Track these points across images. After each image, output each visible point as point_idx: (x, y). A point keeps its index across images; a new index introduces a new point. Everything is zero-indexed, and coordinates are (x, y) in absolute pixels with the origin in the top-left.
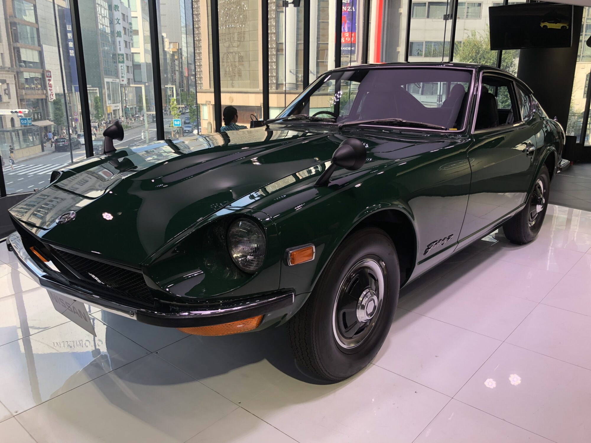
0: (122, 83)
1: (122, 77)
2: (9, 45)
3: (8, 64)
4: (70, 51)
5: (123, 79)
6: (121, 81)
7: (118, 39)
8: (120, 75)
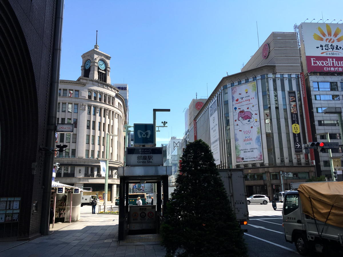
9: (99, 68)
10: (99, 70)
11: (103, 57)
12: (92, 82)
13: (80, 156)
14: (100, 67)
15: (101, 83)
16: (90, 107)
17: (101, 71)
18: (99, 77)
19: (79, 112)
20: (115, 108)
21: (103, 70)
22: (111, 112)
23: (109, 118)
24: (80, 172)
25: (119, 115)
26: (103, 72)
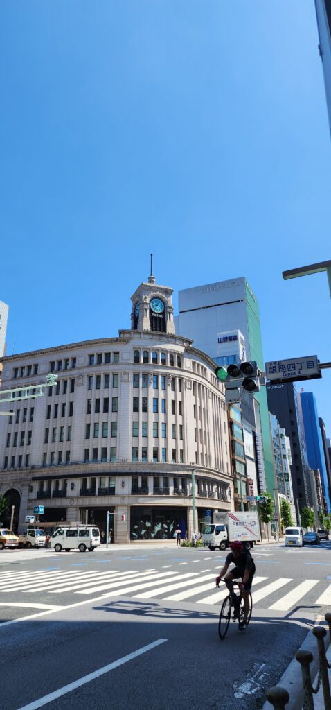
2: (230, 457)
7: (283, 460)
9: (151, 312)
10: (153, 314)
11: (158, 293)
12: (137, 336)
13: (121, 458)
14: (153, 309)
15: (154, 334)
16: (136, 375)
17: (155, 315)
18: (152, 326)
19: (119, 386)
20: (185, 371)
21: (160, 314)
22: (177, 379)
23: (173, 389)
24: (123, 487)
25: (195, 383)
26: (160, 316)
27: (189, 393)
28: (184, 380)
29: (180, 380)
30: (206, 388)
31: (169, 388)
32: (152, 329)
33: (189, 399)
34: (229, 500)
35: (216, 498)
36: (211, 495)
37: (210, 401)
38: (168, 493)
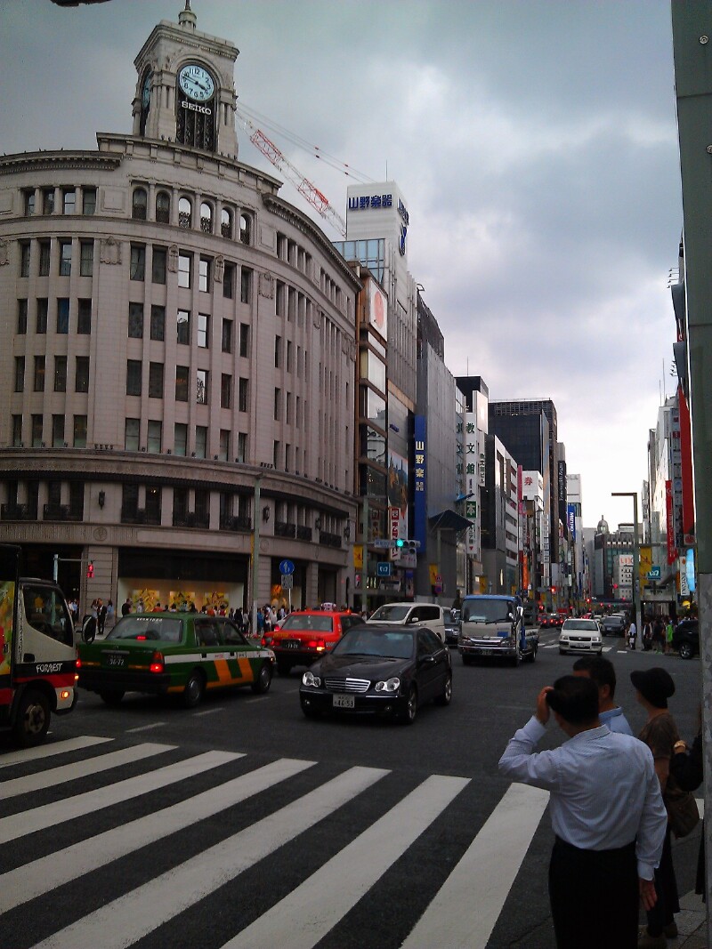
0: (469, 552)
1: (471, 541)
2: (355, 459)
3: (351, 490)
4: (417, 483)
5: (471, 545)
6: (469, 549)
7: (469, 477)
8: (468, 537)
9: (180, 96)
11: (199, 51)
12: (143, 152)
13: (97, 441)
14: (187, 91)
15: (184, 153)
16: (138, 248)
17: (191, 106)
18: (181, 132)
19: (95, 271)
20: (257, 251)
21: (201, 104)
22: (239, 270)
23: (228, 293)
24: (101, 504)
25: (280, 285)
26: (202, 110)
27: (266, 307)
28: (255, 274)
29: (247, 273)
30: (308, 301)
31: (219, 288)
32: (180, 138)
33: (266, 321)
34: (344, 546)
35: (316, 538)
36: (305, 535)
37: (316, 333)
38: (207, 523)
